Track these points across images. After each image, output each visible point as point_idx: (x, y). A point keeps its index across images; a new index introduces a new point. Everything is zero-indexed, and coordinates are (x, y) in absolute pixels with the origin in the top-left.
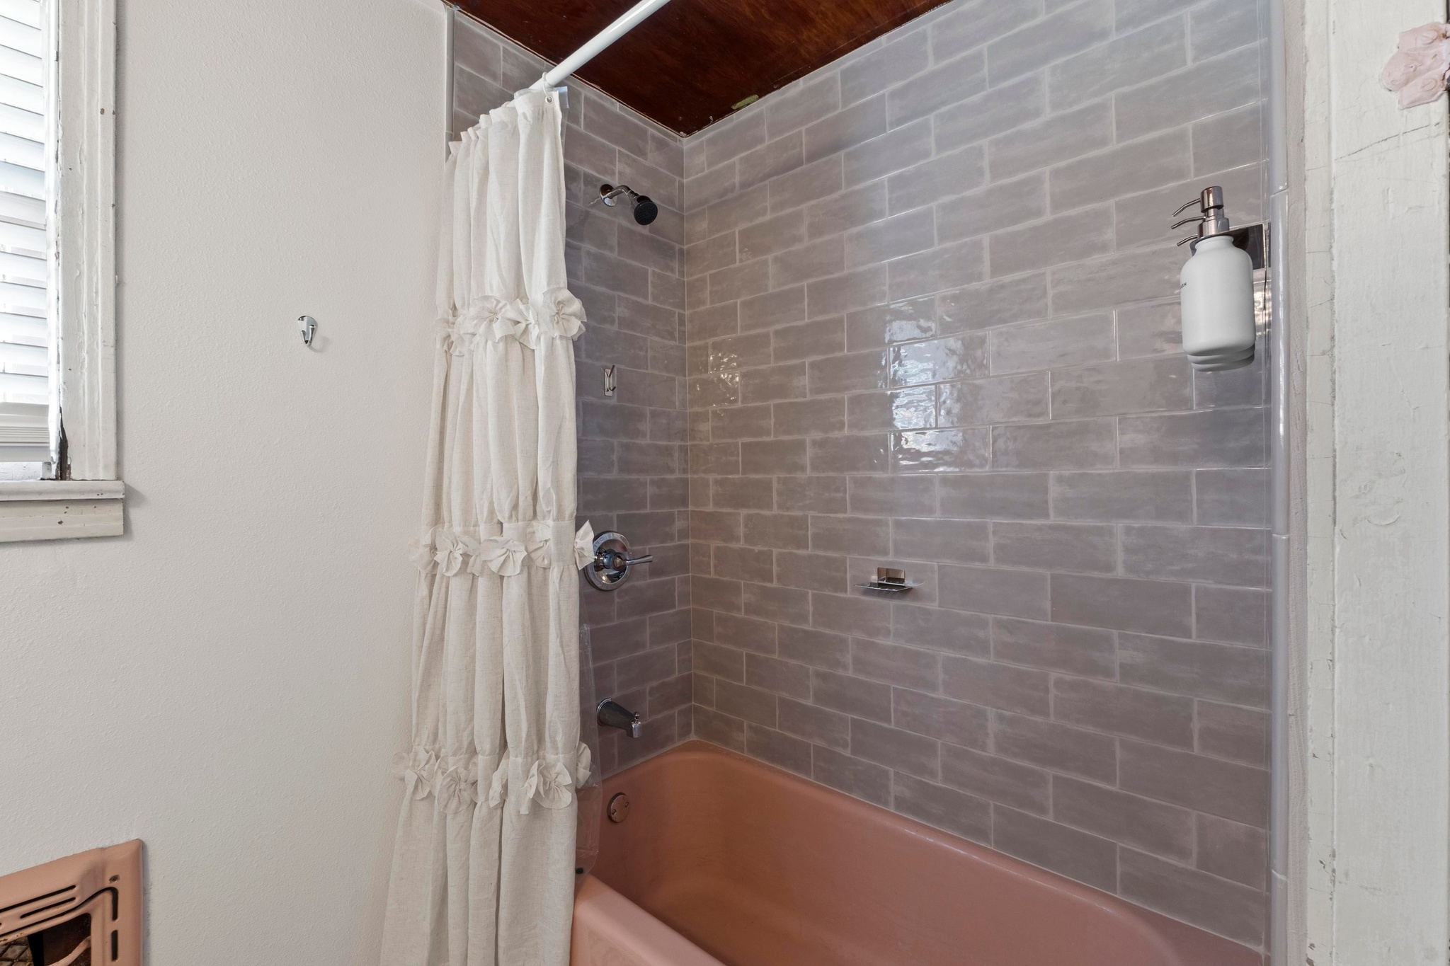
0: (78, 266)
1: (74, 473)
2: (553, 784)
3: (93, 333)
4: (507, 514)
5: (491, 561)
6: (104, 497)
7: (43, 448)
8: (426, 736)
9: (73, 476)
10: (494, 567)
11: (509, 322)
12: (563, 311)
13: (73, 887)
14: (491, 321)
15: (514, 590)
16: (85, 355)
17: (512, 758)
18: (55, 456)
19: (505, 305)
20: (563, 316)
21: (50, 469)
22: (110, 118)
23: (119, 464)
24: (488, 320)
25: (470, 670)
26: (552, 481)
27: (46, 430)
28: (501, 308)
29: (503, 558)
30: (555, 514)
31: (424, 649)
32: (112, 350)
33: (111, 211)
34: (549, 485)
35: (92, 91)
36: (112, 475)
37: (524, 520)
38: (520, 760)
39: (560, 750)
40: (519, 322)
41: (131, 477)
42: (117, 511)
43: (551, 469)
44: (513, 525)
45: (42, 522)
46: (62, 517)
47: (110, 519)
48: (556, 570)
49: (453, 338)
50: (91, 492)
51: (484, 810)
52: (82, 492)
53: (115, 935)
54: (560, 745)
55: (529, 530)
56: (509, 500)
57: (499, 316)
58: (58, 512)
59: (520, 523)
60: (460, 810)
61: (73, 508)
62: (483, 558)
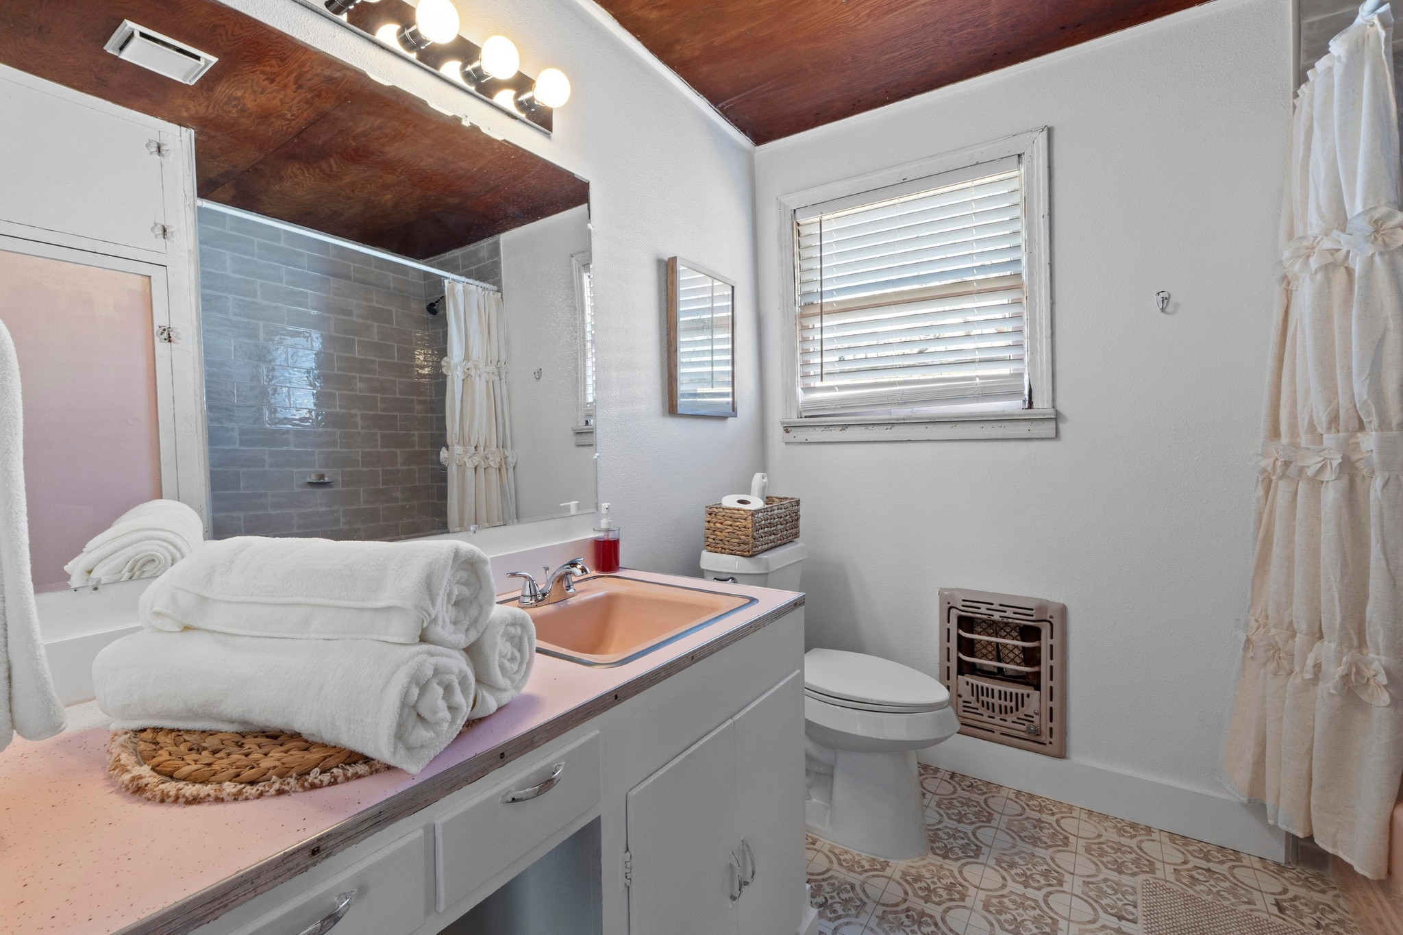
0: (1035, 300)
1: (1035, 405)
2: (1372, 681)
3: (1041, 331)
4: (1324, 426)
5: (1308, 467)
6: (1046, 417)
7: (1021, 393)
8: (1260, 610)
9: (1034, 407)
10: (1310, 472)
11: (1327, 252)
12: (1384, 227)
13: (1032, 610)
14: (1308, 257)
15: (1331, 495)
16: (1038, 345)
17: (1326, 643)
18: (1027, 397)
19: (1322, 239)
20: (1384, 232)
21: (1025, 404)
22: (1047, 217)
23: (1054, 400)
24: (1304, 257)
25: (1290, 559)
26: (1368, 393)
27: (1023, 384)
28: (1319, 242)
29: (1320, 465)
30: (1376, 425)
31: (1259, 540)
32: (1049, 340)
33: (1048, 267)
34: (1365, 397)
35: (1039, 208)
36: (1050, 406)
37: (1347, 430)
38: (1333, 646)
39: (1382, 652)
40: (1340, 250)
41: (1059, 408)
42: (1052, 425)
43: (1367, 382)
44: (1333, 435)
45: (1022, 430)
46: (1030, 427)
47: (1048, 429)
48: (1379, 479)
49: (1290, 276)
50: (1040, 414)
51: (1298, 680)
52: (1037, 415)
53: (1052, 646)
54: (1381, 647)
55: (1352, 441)
56: (1326, 413)
57: (1316, 250)
58: (1027, 425)
59: (1342, 435)
60: (1279, 674)
61: (1035, 423)
62: (1300, 463)
